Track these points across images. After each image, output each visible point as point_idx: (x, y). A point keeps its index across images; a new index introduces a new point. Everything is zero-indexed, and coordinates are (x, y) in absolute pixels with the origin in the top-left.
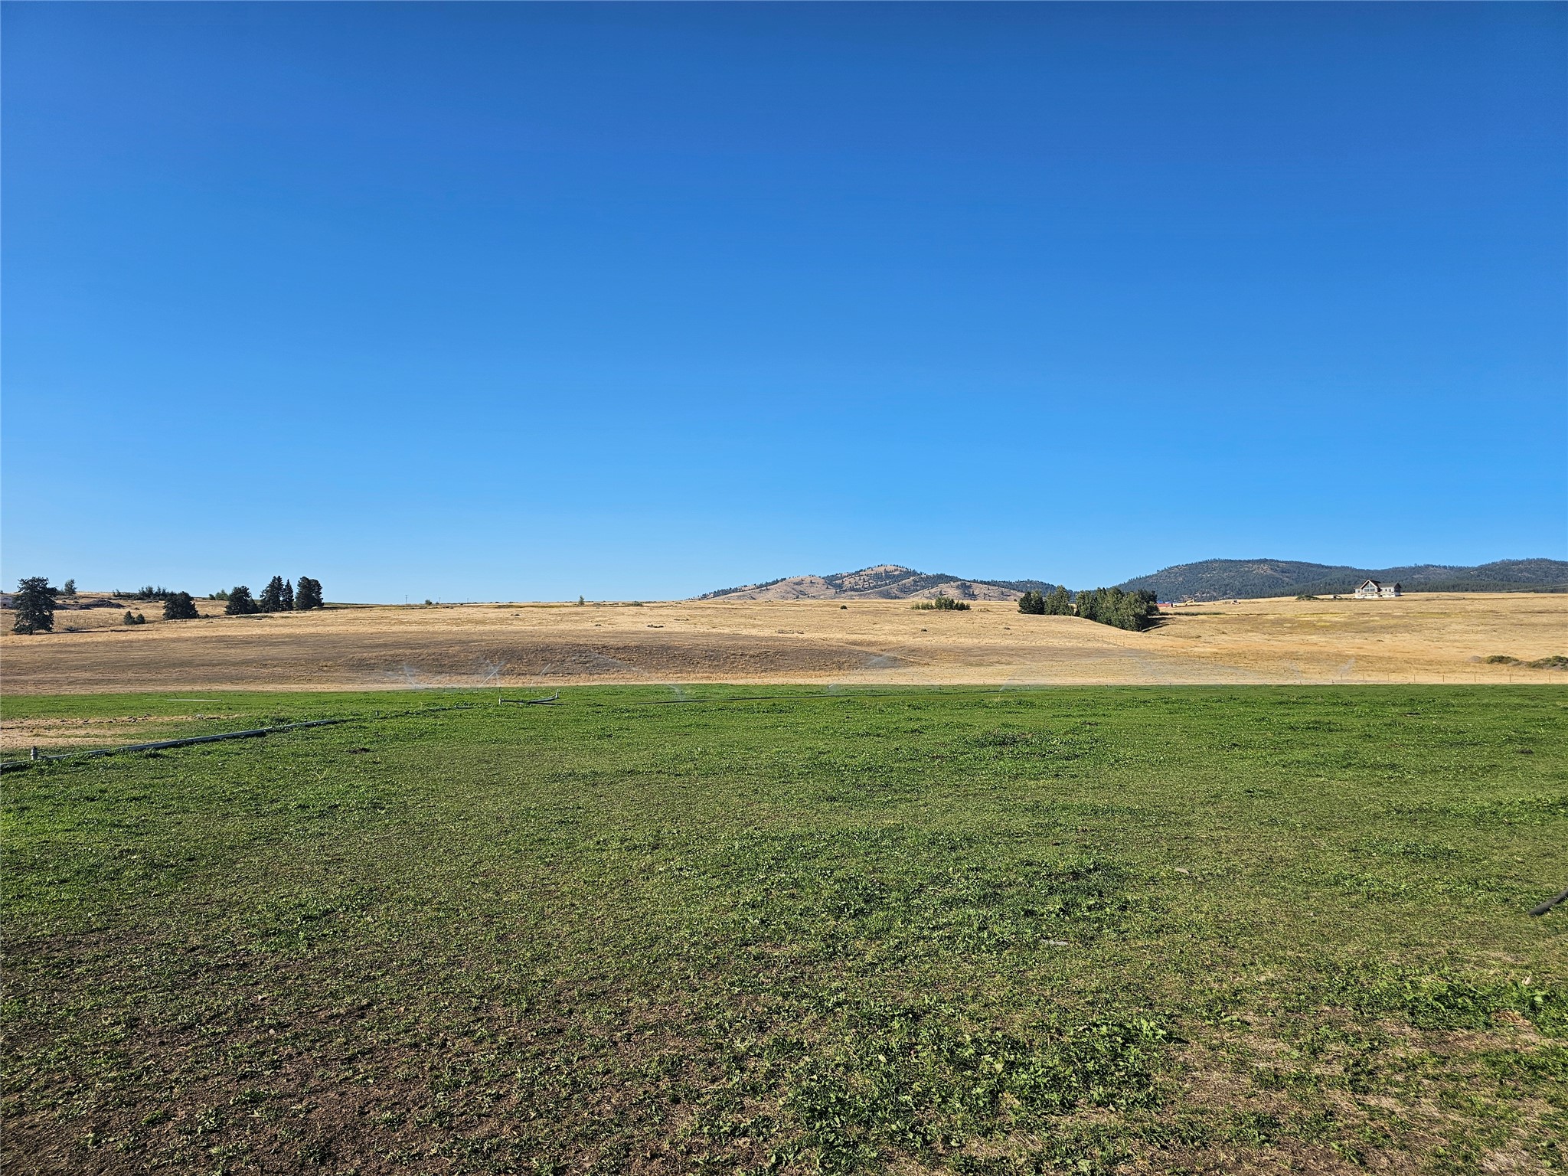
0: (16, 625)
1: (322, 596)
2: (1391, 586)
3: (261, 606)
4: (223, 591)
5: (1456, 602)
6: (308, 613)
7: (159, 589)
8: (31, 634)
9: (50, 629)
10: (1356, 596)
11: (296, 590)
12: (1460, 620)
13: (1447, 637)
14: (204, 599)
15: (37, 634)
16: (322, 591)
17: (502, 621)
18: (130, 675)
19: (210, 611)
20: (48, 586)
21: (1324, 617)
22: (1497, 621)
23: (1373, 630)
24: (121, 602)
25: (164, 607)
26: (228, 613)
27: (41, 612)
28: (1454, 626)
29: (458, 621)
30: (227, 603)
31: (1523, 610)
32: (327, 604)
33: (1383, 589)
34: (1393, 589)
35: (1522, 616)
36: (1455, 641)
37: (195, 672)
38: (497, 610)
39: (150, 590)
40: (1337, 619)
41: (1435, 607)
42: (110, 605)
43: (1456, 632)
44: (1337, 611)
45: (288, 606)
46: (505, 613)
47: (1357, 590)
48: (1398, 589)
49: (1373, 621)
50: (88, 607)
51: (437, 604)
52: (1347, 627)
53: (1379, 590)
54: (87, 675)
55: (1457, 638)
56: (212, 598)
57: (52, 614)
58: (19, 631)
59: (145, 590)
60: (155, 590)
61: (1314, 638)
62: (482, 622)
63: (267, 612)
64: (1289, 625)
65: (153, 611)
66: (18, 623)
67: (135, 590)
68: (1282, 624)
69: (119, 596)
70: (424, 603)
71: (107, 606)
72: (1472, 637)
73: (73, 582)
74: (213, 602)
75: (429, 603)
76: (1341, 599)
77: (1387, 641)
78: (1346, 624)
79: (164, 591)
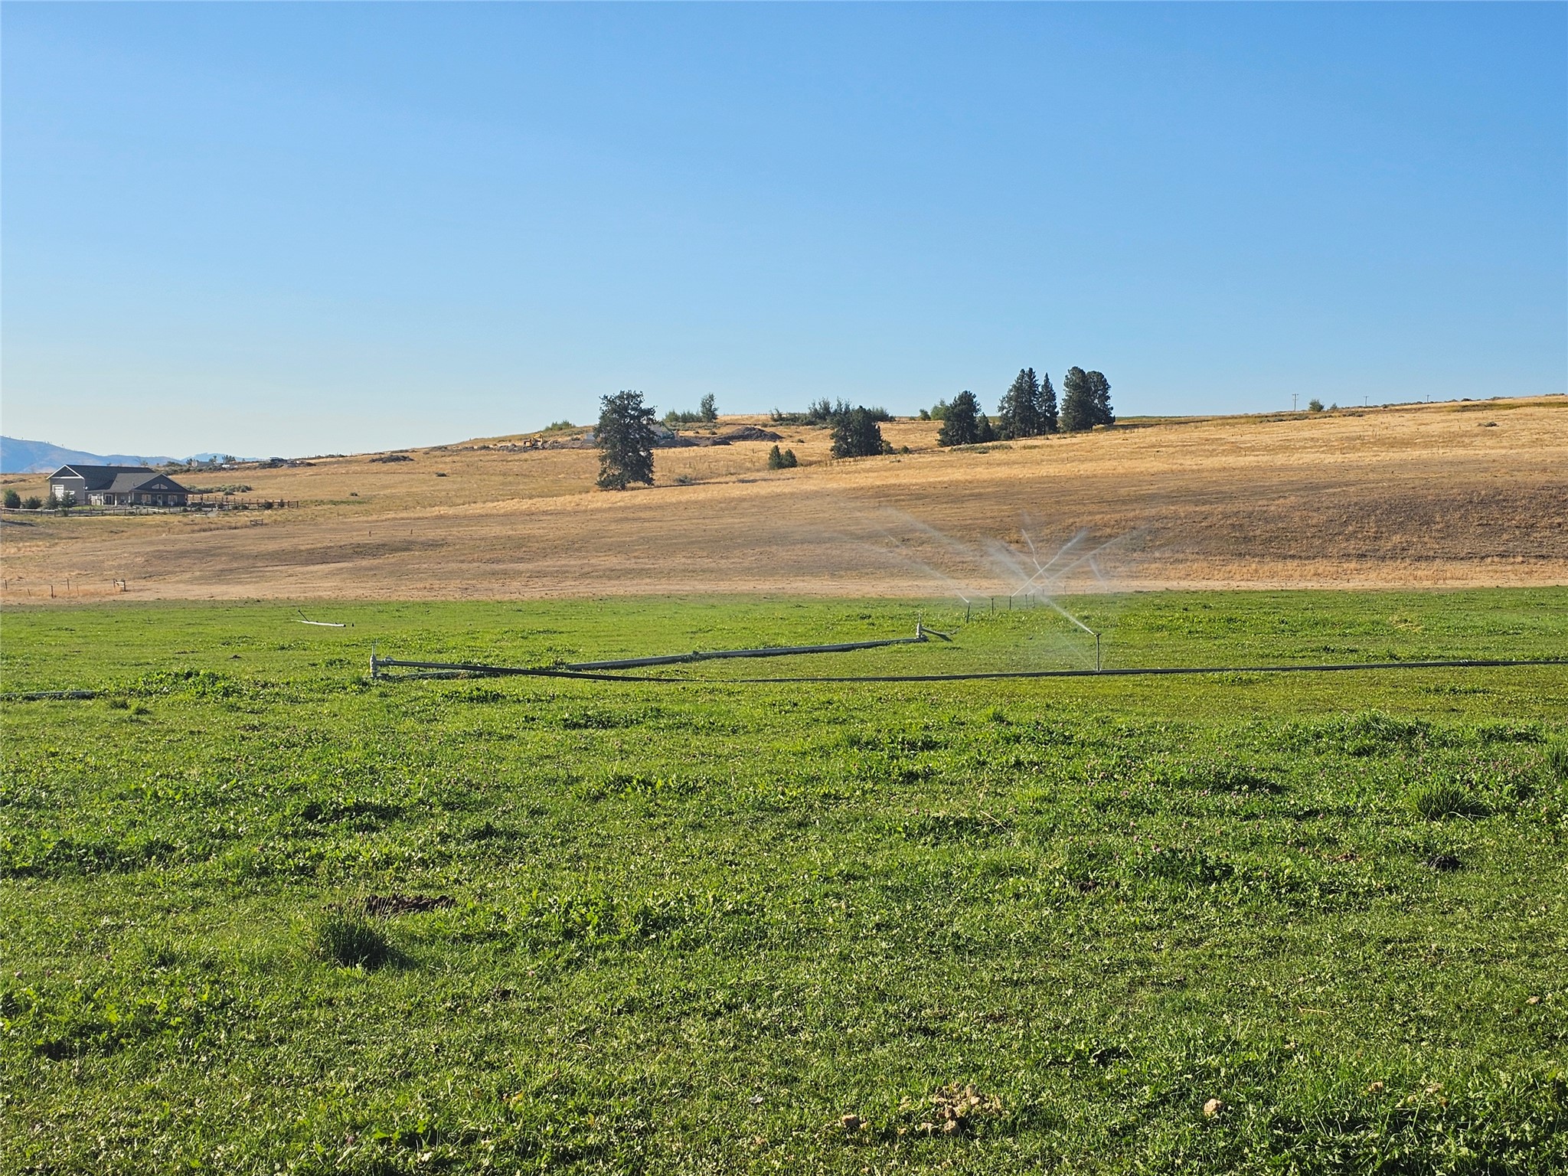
0: (601, 475)
1: (1110, 403)
3: (1001, 428)
4: (942, 403)
6: (1081, 438)
7: (840, 405)
8: (624, 488)
9: (650, 481)
11: (1061, 394)
14: (912, 418)
15: (633, 489)
16: (1110, 393)
17: (1451, 439)
18: (679, 561)
19: (913, 440)
20: (643, 406)
24: (780, 430)
25: (833, 436)
26: (943, 443)
27: (636, 451)
29: (1352, 443)
30: (940, 424)
32: (1121, 419)
37: (783, 554)
38: (1458, 415)
39: (826, 408)
42: (761, 435)
45: (1047, 425)
46: (1469, 421)
50: (726, 441)
51: (1334, 408)
54: (613, 561)
56: (925, 416)
57: (651, 455)
58: (606, 485)
59: (818, 407)
60: (833, 407)
62: (1406, 443)
63: (1009, 438)
65: (819, 443)
66: (604, 471)
67: (804, 409)
69: (780, 419)
70: (1307, 407)
71: (757, 439)
73: (711, 397)
74: (925, 424)
75: (1317, 408)
79: (847, 407)
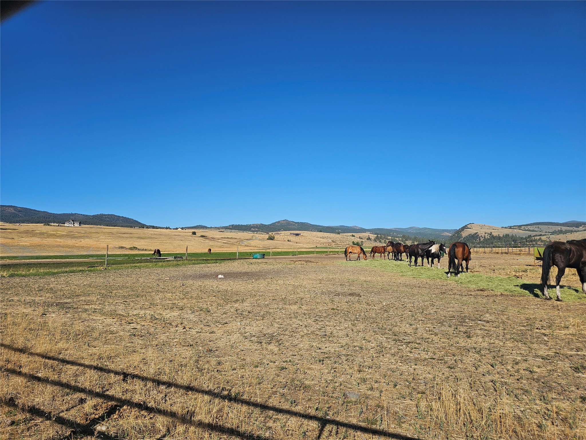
2: (78, 222)
5: (99, 229)
10: (66, 225)
12: (103, 235)
13: (100, 240)
21: (58, 232)
22: (113, 236)
23: (76, 237)
28: (101, 237)
31: (119, 233)
33: (75, 223)
34: (78, 223)
35: (120, 234)
36: (103, 242)
40: (63, 233)
41: (93, 230)
43: (102, 239)
44: (61, 230)
47: (66, 223)
48: (80, 224)
49: (75, 234)
52: (67, 236)
53: (74, 223)
55: (103, 241)
61: (58, 240)
64: (46, 235)
68: (43, 234)
72: (108, 240)
76: (61, 226)
77: (83, 241)
78: (67, 235)
